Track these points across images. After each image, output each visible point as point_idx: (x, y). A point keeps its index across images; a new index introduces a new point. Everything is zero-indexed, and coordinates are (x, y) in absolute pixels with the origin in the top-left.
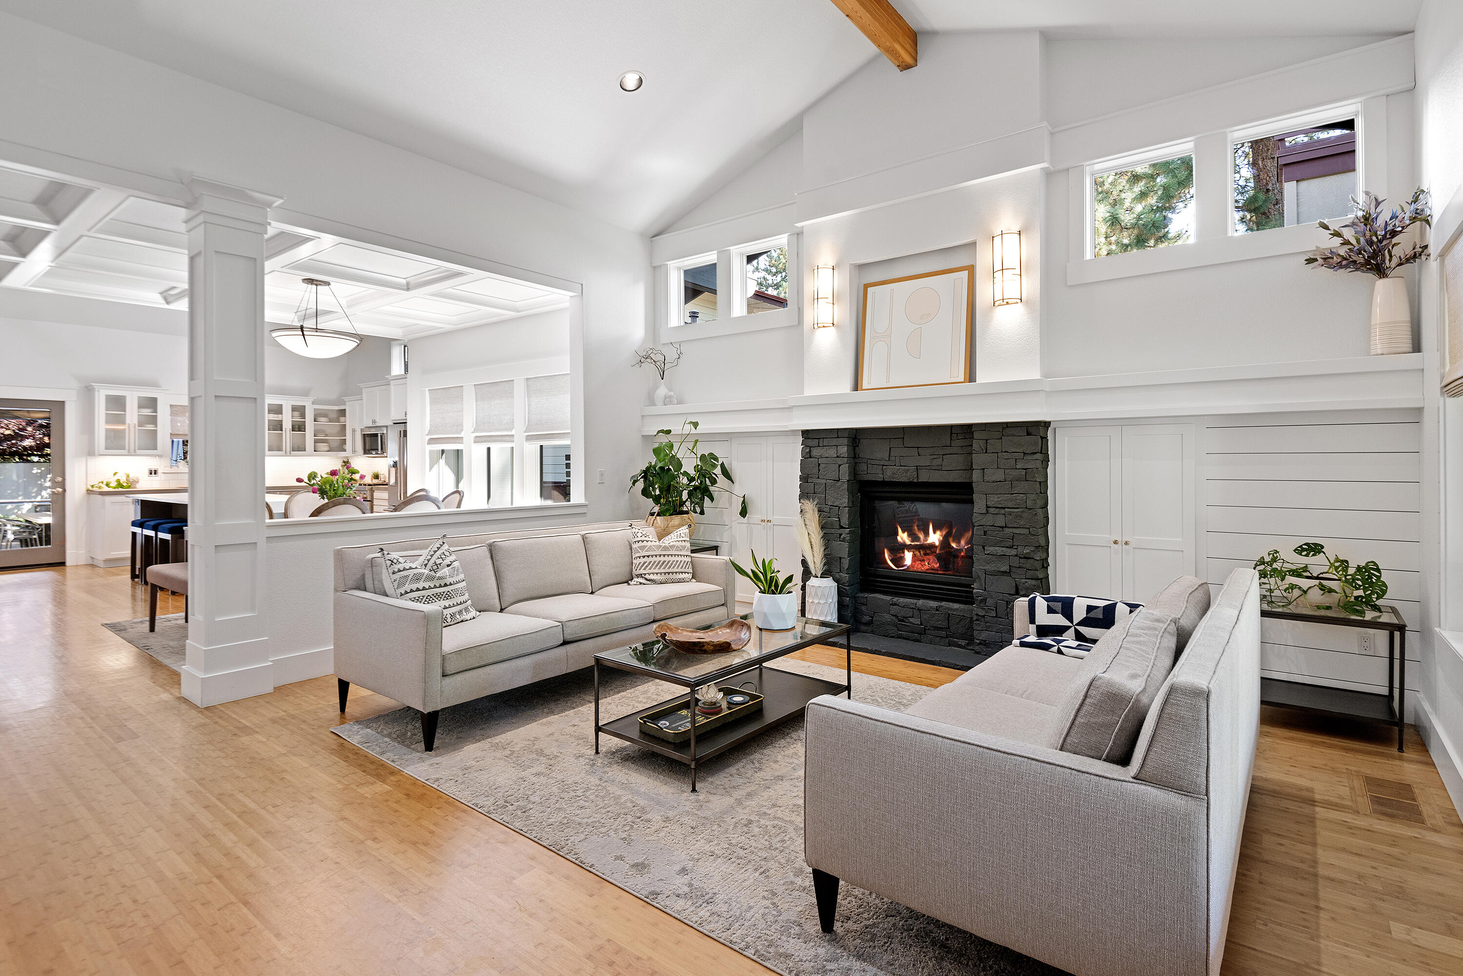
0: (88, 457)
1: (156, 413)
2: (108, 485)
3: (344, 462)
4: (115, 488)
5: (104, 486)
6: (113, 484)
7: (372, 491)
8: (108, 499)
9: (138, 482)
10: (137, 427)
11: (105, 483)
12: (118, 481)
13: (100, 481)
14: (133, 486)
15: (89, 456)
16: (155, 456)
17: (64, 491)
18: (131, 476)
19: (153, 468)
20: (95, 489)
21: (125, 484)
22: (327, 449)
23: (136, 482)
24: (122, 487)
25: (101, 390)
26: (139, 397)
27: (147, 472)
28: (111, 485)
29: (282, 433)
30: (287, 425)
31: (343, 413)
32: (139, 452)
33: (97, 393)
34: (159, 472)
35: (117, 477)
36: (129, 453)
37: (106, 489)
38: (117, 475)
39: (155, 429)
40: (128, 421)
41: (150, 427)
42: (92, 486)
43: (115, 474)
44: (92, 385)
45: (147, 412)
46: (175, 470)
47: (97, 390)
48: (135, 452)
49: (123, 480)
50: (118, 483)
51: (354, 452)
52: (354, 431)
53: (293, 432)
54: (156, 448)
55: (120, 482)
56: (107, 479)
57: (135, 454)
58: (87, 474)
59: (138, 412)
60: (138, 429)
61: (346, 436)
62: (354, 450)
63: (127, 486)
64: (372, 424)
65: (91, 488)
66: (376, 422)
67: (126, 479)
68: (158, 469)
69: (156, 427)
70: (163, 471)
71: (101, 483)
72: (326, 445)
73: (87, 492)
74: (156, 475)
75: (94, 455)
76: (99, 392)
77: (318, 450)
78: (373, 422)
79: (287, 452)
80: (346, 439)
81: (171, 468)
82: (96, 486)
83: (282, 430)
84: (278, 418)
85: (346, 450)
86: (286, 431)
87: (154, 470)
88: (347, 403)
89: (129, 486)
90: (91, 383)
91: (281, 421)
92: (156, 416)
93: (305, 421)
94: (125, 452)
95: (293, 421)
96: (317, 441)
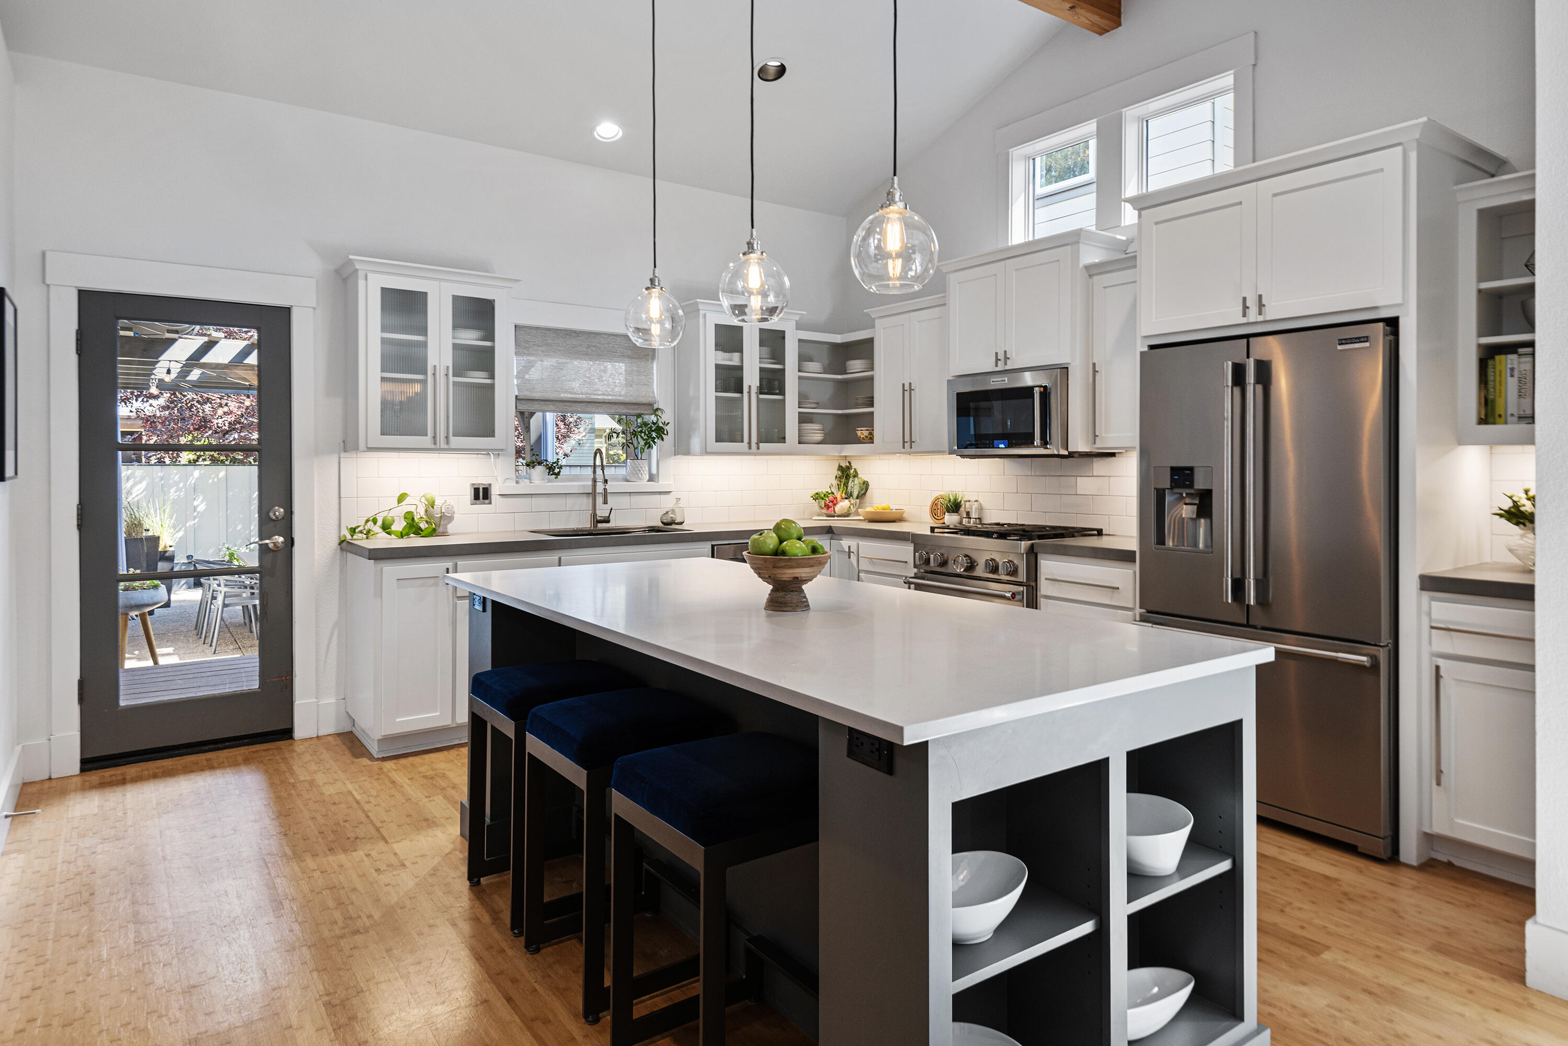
0: (343, 455)
1: (493, 340)
2: (386, 527)
3: (840, 468)
4: (402, 535)
5: (377, 529)
6: (399, 526)
8: (393, 570)
9: (451, 519)
10: (451, 379)
11: (380, 523)
12: (409, 517)
13: (370, 515)
14: (441, 530)
15: (345, 451)
16: (487, 452)
17: (290, 542)
18: (438, 503)
19: (482, 481)
20: (359, 540)
21: (423, 525)
22: (819, 437)
23: (447, 518)
24: (418, 531)
25: (370, 275)
26: (456, 299)
27: (469, 494)
28: (393, 528)
29: (742, 399)
30: (751, 379)
31: (864, 349)
32: (456, 441)
33: (361, 283)
34: (494, 492)
35: (405, 508)
36: (435, 443)
37: (382, 541)
38: (406, 500)
39: (489, 381)
40: (432, 361)
41: (478, 378)
42: (353, 531)
43: (401, 498)
44: (351, 260)
45: (470, 338)
46: (524, 487)
47: (361, 274)
48: (448, 443)
49: (420, 513)
50: (410, 521)
51: (907, 445)
52: (908, 390)
53: (762, 396)
54: (491, 433)
55: (413, 519)
56: (385, 514)
57: (446, 447)
58: (340, 498)
59: (454, 338)
60: (453, 382)
61: (872, 405)
62: (907, 438)
63: (430, 530)
64: (997, 366)
65: (349, 537)
66: (1009, 358)
67: (426, 511)
68: (490, 485)
69: (492, 376)
70: (500, 491)
71: (370, 524)
72: (817, 428)
73: (341, 549)
74: (487, 501)
75: (356, 448)
76: (366, 279)
77: (805, 439)
78: (997, 360)
79: (750, 443)
80: (872, 413)
81: (517, 482)
82: (361, 532)
83: (741, 392)
84: (731, 360)
85: (870, 439)
86: (749, 392)
87: (484, 489)
88: (877, 322)
89: (434, 530)
90: (351, 257)
91: (740, 368)
92: (492, 350)
93: (783, 370)
94: (426, 441)
95: (761, 370)
96: (804, 419)
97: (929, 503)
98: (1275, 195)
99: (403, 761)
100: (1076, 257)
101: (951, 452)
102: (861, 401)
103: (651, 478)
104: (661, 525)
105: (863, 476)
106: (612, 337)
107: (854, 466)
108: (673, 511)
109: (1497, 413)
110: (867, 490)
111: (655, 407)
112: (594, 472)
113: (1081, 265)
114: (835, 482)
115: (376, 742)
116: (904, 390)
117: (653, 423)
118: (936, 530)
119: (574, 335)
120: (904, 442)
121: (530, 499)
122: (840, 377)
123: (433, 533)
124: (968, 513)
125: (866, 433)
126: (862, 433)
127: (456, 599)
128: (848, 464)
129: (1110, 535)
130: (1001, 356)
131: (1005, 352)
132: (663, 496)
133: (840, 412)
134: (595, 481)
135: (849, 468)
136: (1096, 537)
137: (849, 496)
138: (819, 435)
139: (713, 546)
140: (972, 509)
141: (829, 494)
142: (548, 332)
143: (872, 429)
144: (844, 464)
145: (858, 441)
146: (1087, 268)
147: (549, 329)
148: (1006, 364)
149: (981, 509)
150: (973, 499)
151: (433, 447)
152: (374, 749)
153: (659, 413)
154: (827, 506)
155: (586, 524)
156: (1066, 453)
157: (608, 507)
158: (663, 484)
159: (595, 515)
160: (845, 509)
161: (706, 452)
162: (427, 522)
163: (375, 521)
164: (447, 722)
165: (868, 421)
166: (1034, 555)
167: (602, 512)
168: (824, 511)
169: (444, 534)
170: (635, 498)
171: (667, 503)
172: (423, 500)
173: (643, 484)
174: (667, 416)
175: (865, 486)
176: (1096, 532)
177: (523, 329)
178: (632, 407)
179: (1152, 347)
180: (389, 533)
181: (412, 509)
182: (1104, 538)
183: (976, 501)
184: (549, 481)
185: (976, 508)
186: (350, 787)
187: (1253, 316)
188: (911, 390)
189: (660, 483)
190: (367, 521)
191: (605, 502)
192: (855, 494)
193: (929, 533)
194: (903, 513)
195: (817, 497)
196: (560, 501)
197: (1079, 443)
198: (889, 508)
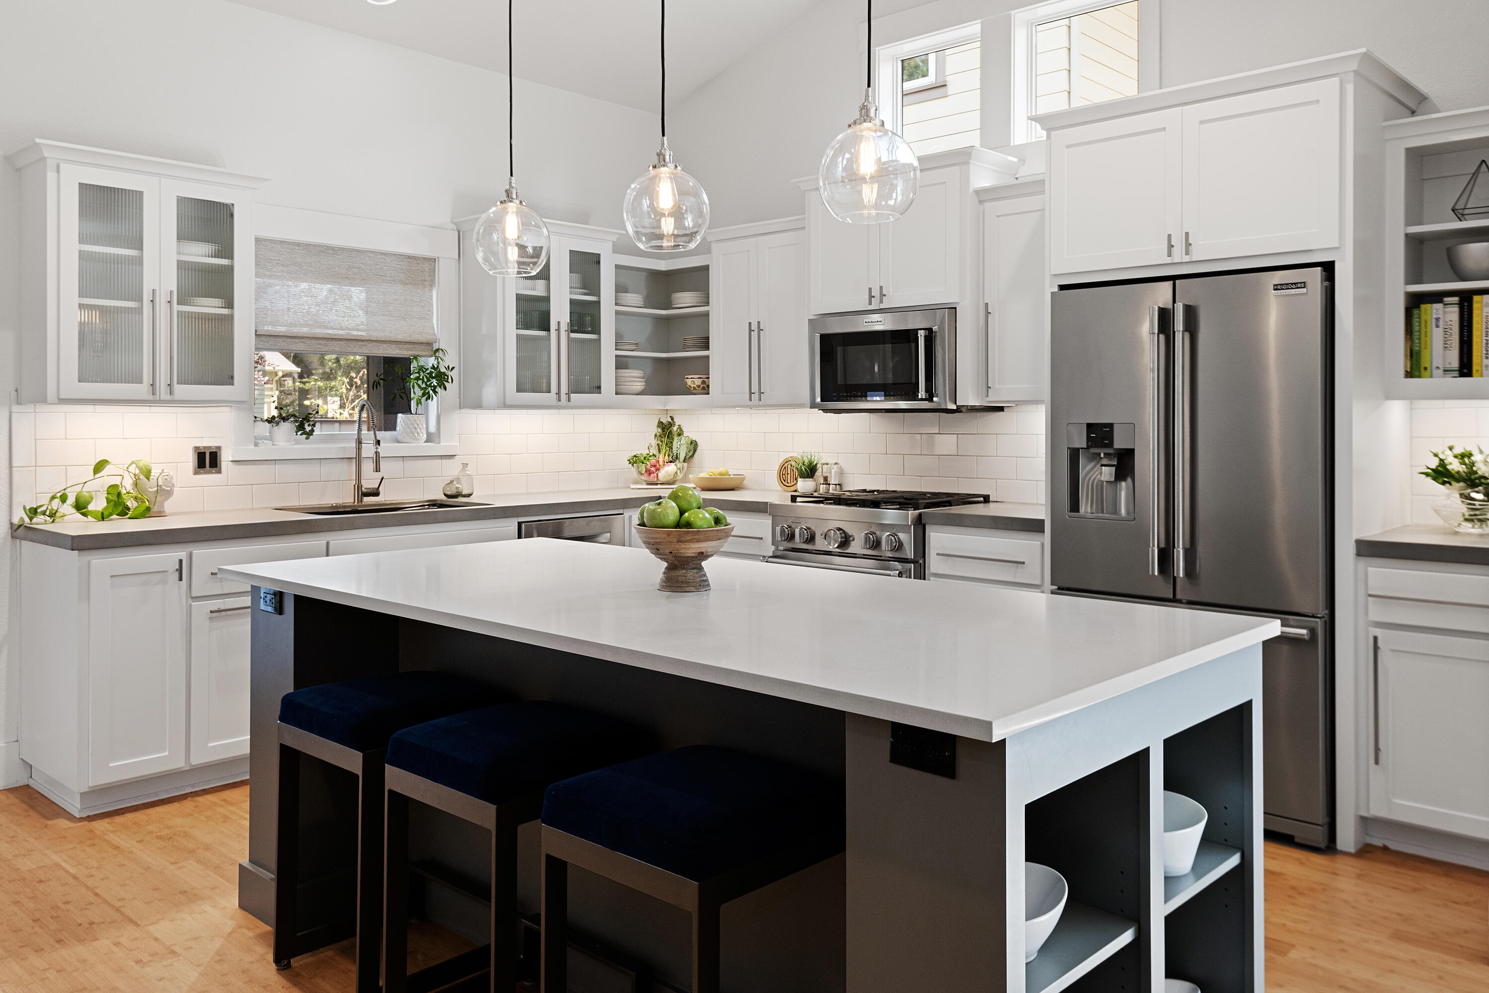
0: (15, 408)
1: (231, 256)
2: (80, 506)
3: (660, 424)
4: (103, 517)
5: (67, 509)
6: (98, 504)
7: (920, 524)
9: (169, 493)
10: (176, 307)
11: (71, 500)
12: (114, 492)
13: (58, 488)
14: (155, 509)
15: (19, 402)
18: (155, 473)
19: (211, 443)
20: (40, 521)
21: (132, 503)
23: (164, 492)
24: (124, 512)
25: (63, 166)
26: (181, 201)
27: (191, 461)
28: (91, 507)
29: (548, 338)
30: (560, 314)
31: (696, 278)
33: (51, 176)
34: (225, 458)
35: (106, 479)
36: (154, 393)
37: (75, 525)
38: (107, 470)
39: (226, 312)
40: (149, 283)
41: (210, 306)
42: (34, 512)
43: (99, 467)
44: (37, 144)
46: (264, 451)
47: (50, 164)
48: (169, 393)
49: (127, 486)
50: (115, 498)
51: (755, 397)
52: (755, 331)
53: (573, 335)
54: (229, 380)
55: (119, 495)
56: (78, 489)
57: (168, 397)
58: (11, 466)
59: (179, 253)
60: (178, 312)
61: (707, 347)
62: (755, 388)
63: (142, 509)
64: (870, 304)
65: (27, 520)
66: (885, 295)
67: (136, 484)
68: (219, 448)
69: (230, 305)
70: (233, 456)
71: (56, 503)
72: (637, 375)
73: (12, 537)
74: (214, 470)
75: (42, 399)
76: (58, 171)
77: (623, 388)
78: (871, 297)
79: (558, 393)
80: (708, 357)
81: (256, 445)
82: (44, 513)
83: (547, 329)
84: (534, 289)
85: (705, 389)
86: (558, 330)
87: (211, 453)
88: (714, 246)
89: (148, 509)
90: (38, 140)
91: (547, 299)
92: (229, 271)
93: (598, 303)
94: (141, 390)
95: (573, 302)
96: (621, 364)
97: (777, 468)
98: (1202, 122)
99: (119, 819)
100: (965, 179)
101: (813, 405)
102: (690, 343)
103: (430, 439)
104: (445, 498)
105: (690, 433)
106: (379, 257)
107: (678, 421)
108: (458, 480)
109: (1423, 366)
110: (695, 451)
111: (435, 347)
112: (360, 429)
113: (971, 190)
114: (654, 442)
115: (78, 796)
116: (750, 331)
117: (433, 367)
118: (799, 499)
119: (331, 252)
120: (751, 393)
121: (273, 466)
122: (663, 312)
123: (147, 513)
124: (826, 479)
125: (698, 382)
126: (693, 381)
127: (190, 600)
128: (670, 420)
129: (997, 502)
130: (876, 292)
131: (881, 287)
132: (445, 462)
133: (664, 355)
134: (359, 442)
135: (671, 424)
136: (982, 505)
137: (674, 459)
138: (639, 384)
139: (520, 524)
140: (831, 473)
141: (650, 456)
142: (297, 248)
143: (707, 376)
144: (665, 420)
145: (688, 391)
146: (977, 192)
147: (299, 244)
148: (881, 302)
149: (841, 473)
150: (832, 461)
151: (151, 397)
152: (75, 807)
153: (440, 354)
154: (649, 472)
155: (348, 498)
156: (954, 407)
157: (379, 475)
158: (445, 446)
159: (359, 486)
160: (671, 476)
161: (505, 405)
162: (136, 498)
163: (64, 499)
164: (179, 763)
165: (703, 366)
166: (922, 526)
167: (369, 483)
168: (645, 478)
169: (160, 514)
170: (409, 464)
171: (451, 470)
172: (133, 469)
173: (420, 446)
174: (449, 360)
175: (694, 446)
176: (982, 499)
177: (264, 243)
178: (406, 346)
179: (1063, 287)
180: (84, 515)
181: (116, 481)
182: (991, 505)
183: (836, 464)
184: (297, 443)
185: (836, 472)
186: (56, 858)
187: (1179, 255)
188: (760, 330)
189: (441, 444)
190: (53, 498)
191: (377, 470)
192: (682, 457)
193: (789, 503)
194: (744, 479)
195: (634, 461)
196: (313, 470)
197: (968, 397)
198: (727, 474)
